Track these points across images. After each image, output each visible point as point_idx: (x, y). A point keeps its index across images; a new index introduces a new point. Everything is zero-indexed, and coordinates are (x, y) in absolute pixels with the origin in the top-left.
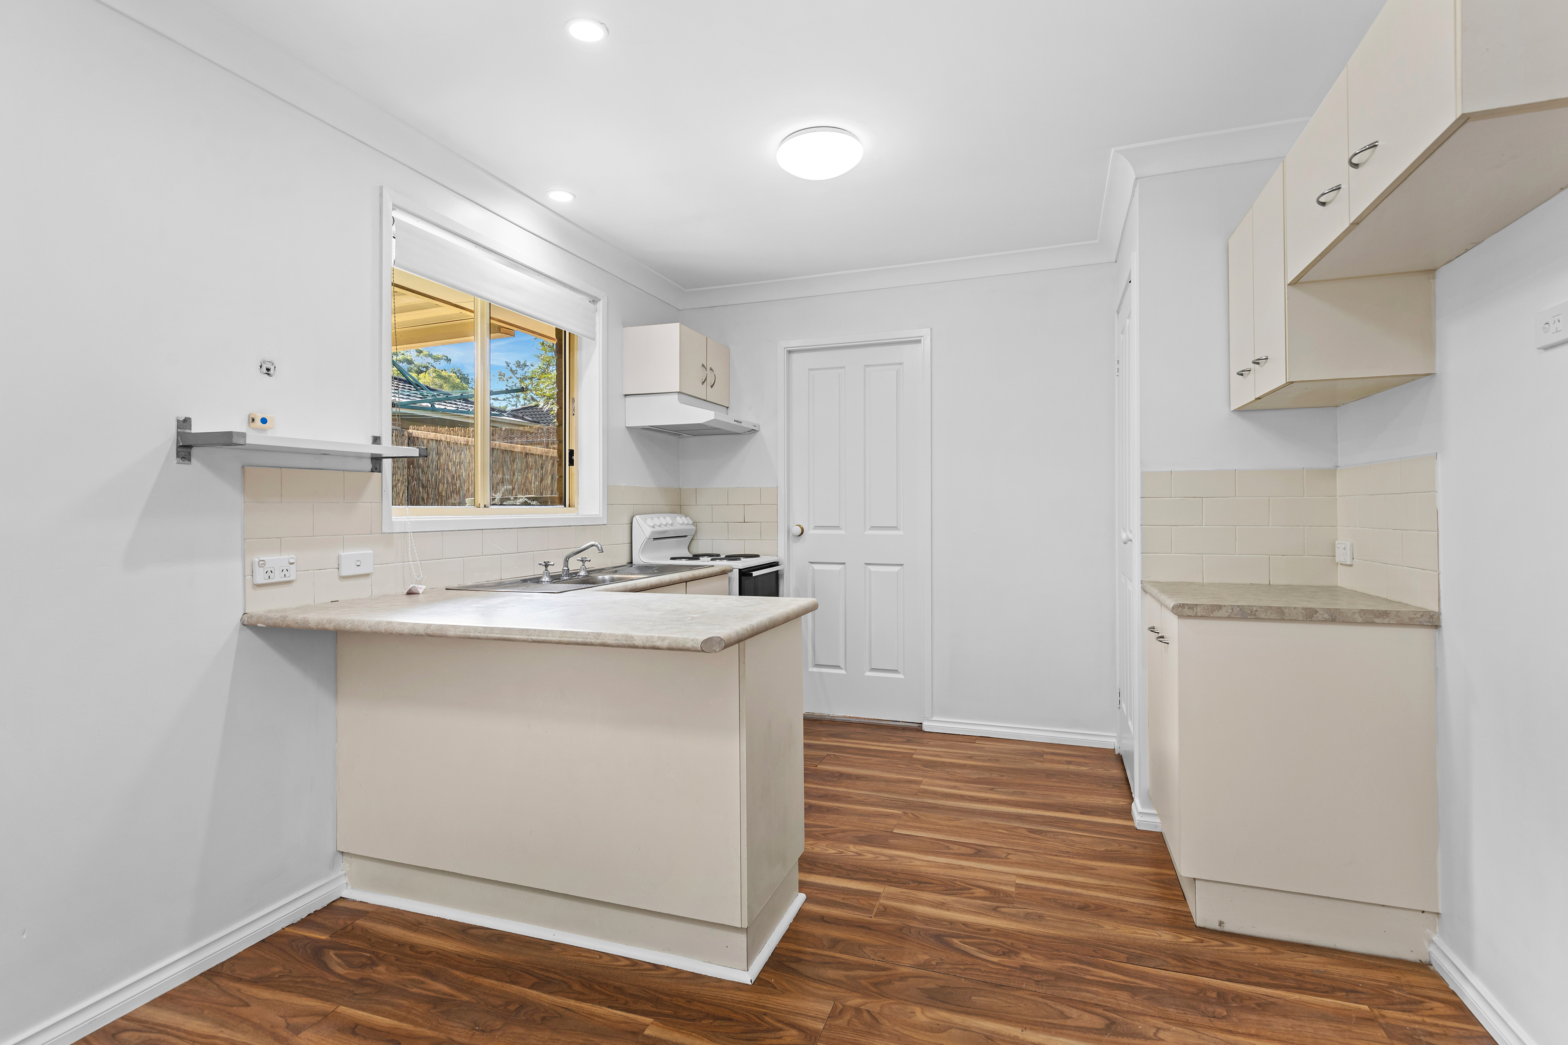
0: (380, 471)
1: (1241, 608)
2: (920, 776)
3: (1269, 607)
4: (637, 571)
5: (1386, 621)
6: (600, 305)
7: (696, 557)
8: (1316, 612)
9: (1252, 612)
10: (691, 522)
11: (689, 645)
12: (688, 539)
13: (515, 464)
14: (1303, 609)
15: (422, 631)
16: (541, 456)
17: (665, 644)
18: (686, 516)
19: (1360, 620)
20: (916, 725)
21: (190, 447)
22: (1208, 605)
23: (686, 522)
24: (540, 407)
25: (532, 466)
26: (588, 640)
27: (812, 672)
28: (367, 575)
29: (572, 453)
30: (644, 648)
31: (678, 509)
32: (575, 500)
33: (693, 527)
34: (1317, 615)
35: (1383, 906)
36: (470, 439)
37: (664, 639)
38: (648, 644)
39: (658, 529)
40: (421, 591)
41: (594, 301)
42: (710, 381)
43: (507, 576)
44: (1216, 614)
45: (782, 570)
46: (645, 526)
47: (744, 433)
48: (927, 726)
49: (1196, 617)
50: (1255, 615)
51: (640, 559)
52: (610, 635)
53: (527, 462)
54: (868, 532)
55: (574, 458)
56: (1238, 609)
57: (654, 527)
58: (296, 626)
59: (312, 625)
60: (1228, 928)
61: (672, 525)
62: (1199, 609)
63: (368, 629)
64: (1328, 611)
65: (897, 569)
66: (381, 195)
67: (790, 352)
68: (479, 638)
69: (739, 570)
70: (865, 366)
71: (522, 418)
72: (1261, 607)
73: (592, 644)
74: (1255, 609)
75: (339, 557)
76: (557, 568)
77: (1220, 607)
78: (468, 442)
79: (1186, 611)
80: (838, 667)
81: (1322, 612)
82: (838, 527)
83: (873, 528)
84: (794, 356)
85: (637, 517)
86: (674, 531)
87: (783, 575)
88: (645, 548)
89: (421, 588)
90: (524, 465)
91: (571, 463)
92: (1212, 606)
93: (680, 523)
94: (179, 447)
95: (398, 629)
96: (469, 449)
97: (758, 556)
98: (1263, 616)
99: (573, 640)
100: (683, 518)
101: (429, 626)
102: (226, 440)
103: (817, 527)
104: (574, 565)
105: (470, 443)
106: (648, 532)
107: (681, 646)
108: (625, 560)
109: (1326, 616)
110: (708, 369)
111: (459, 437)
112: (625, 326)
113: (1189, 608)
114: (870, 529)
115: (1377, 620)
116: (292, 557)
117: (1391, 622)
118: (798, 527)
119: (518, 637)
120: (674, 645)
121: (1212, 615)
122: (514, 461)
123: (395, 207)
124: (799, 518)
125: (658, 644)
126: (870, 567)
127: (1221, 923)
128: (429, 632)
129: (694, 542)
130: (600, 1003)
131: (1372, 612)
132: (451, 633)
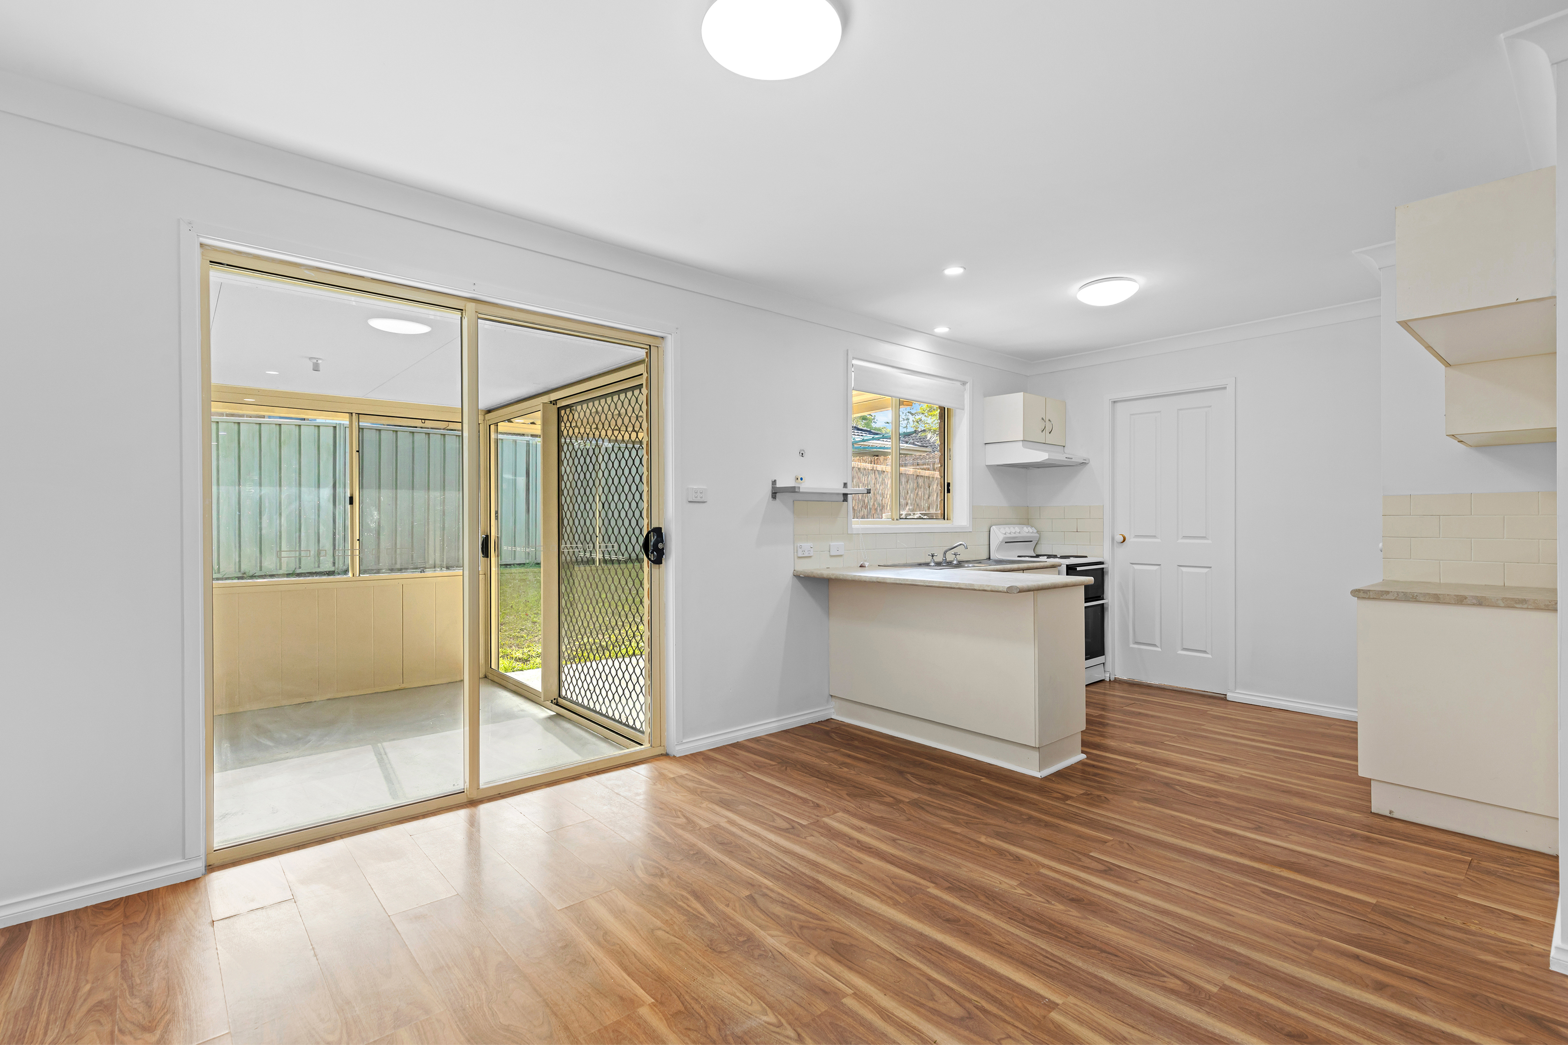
0: (847, 501)
1: (1405, 594)
2: (1204, 722)
3: (1427, 593)
4: (995, 563)
5: (1525, 606)
6: (968, 386)
7: (1038, 556)
8: (1466, 598)
9: (1413, 596)
10: (1035, 531)
11: (1001, 589)
12: (1033, 544)
13: (909, 484)
14: (1455, 595)
15: (875, 580)
16: (929, 477)
17: (989, 589)
18: (1032, 527)
19: (1502, 605)
20: (1223, 696)
21: (776, 493)
22: (1378, 591)
23: (1031, 531)
24: (928, 438)
25: (922, 485)
26: (952, 586)
27: (1132, 648)
28: (841, 556)
29: (949, 484)
30: (979, 590)
31: (1026, 521)
32: (951, 516)
33: (1037, 535)
34: (1467, 600)
35: (1526, 812)
36: (875, 465)
37: (988, 586)
38: (981, 588)
39: (1008, 535)
40: (867, 566)
41: (964, 383)
42: (1048, 429)
43: (910, 561)
44: (1385, 597)
45: (1107, 568)
46: (999, 534)
47: (1077, 465)
48: (1231, 696)
49: (1369, 598)
50: (1415, 598)
51: (995, 555)
52: (963, 583)
53: (917, 483)
54: (1180, 541)
55: (950, 488)
56: (1403, 594)
57: (1005, 534)
58: (817, 576)
59: (825, 576)
60: (1395, 815)
61: (1019, 533)
62: (1371, 593)
63: (850, 579)
64: (1476, 597)
65: (1206, 570)
66: (847, 354)
67: (1115, 402)
68: (901, 584)
69: (1067, 565)
70: (1178, 410)
71: (913, 444)
72: (1421, 593)
73: (954, 588)
74: (1415, 594)
75: (830, 546)
76: (939, 558)
77: (1388, 592)
78: (873, 468)
79: (1361, 594)
80: (1155, 645)
81: (1471, 599)
82: (1154, 537)
83: (1185, 537)
84: (1118, 405)
85: (994, 527)
86: (1023, 537)
87: (1108, 572)
88: (999, 548)
89: (867, 564)
90: (915, 485)
91: (949, 491)
92: (1382, 591)
93: (1026, 531)
94: (773, 493)
95: (864, 579)
96: (875, 473)
97: (1086, 557)
98: (1422, 599)
99: (946, 586)
100: (1029, 528)
101: (878, 578)
102: (792, 490)
103: (1137, 536)
104: (950, 557)
105: (875, 469)
106: (1001, 537)
107: (996, 589)
108: (985, 556)
109: (1475, 601)
110: (1047, 420)
111: (867, 464)
112: (985, 396)
113: (1364, 592)
114: (1182, 539)
115: (1517, 606)
116: (811, 544)
117: (1529, 607)
118: (1121, 536)
119: (919, 584)
120: (993, 589)
121: (1381, 598)
122: (907, 482)
123: (854, 358)
124: (1122, 529)
125: (986, 588)
126: (1182, 568)
127: (1391, 812)
128: (878, 581)
129: (1037, 545)
130: (960, 769)
131: (1512, 599)
132: (888, 581)
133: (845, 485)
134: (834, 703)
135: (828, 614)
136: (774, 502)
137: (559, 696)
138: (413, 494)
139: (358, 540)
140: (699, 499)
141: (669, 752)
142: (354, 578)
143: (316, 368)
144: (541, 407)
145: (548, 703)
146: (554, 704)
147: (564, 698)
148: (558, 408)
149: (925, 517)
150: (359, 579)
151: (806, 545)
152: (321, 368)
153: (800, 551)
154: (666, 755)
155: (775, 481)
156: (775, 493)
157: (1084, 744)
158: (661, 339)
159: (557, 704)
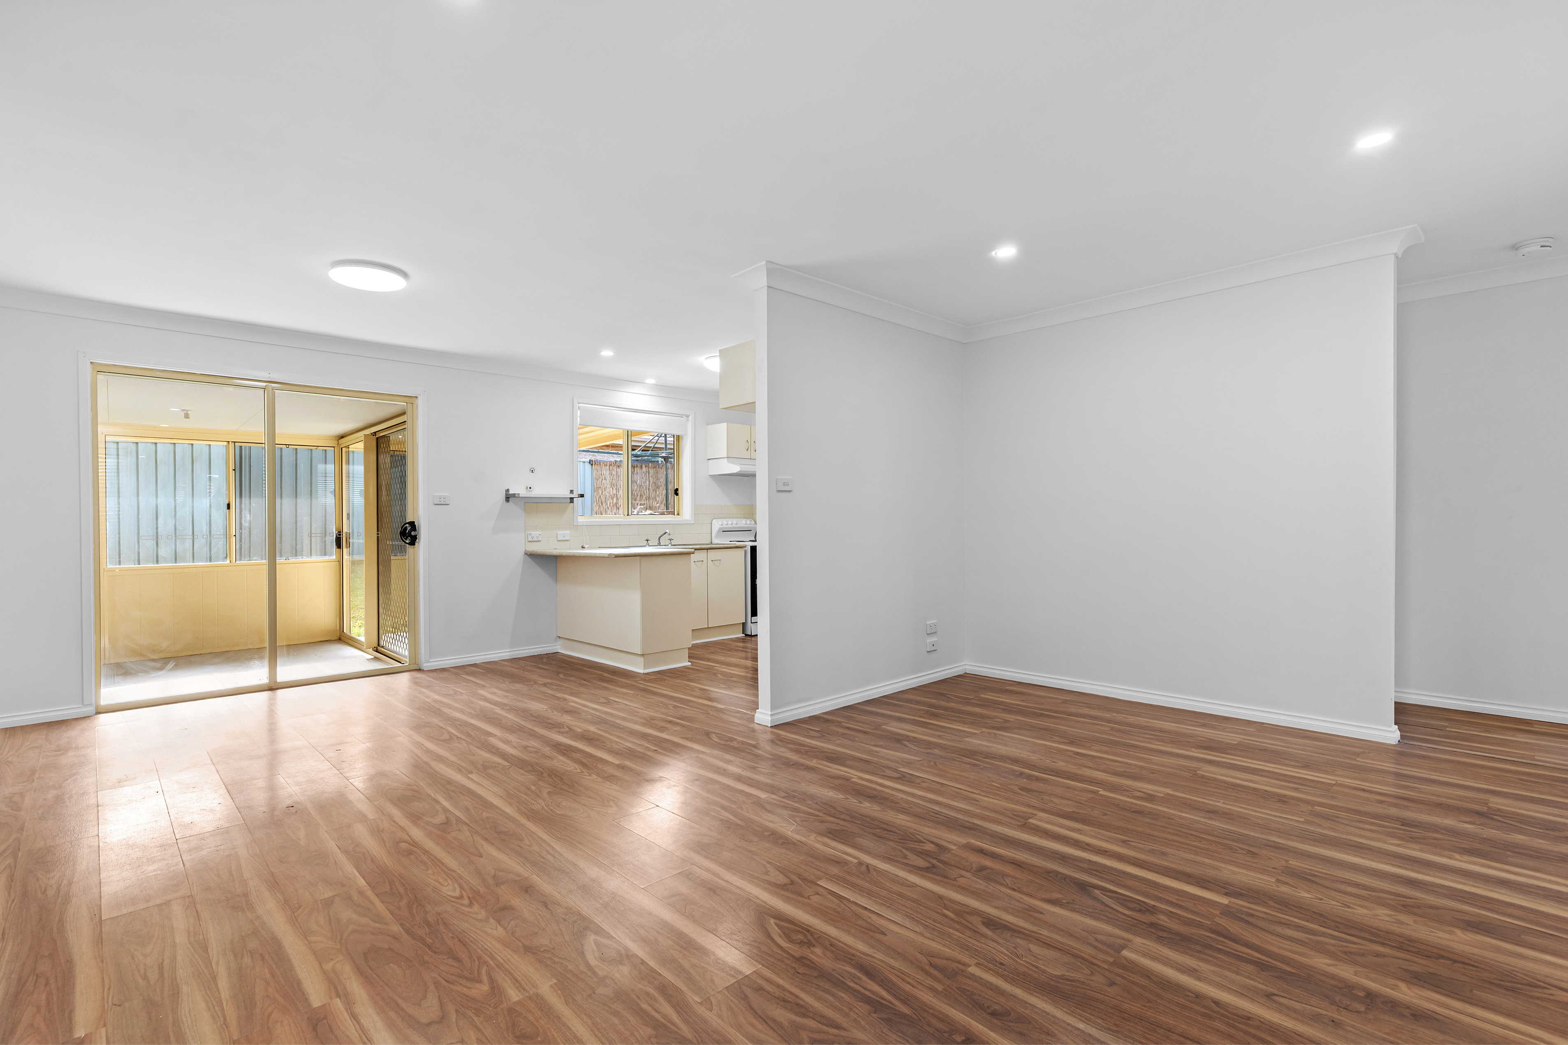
133: (572, 492)
134: (560, 642)
135: (556, 581)
136: (507, 504)
137: (379, 645)
138: (296, 501)
139: (235, 536)
140: (442, 502)
141: (422, 668)
142: (231, 564)
143: (187, 416)
144: (363, 438)
145: (371, 650)
146: (374, 651)
147: (383, 647)
148: (377, 438)
149: (657, 513)
150: (235, 564)
151: (535, 534)
152: (191, 416)
153: (530, 537)
154: (419, 670)
155: (508, 490)
156: (508, 497)
157: (689, 657)
158: (415, 398)
159: (377, 651)
